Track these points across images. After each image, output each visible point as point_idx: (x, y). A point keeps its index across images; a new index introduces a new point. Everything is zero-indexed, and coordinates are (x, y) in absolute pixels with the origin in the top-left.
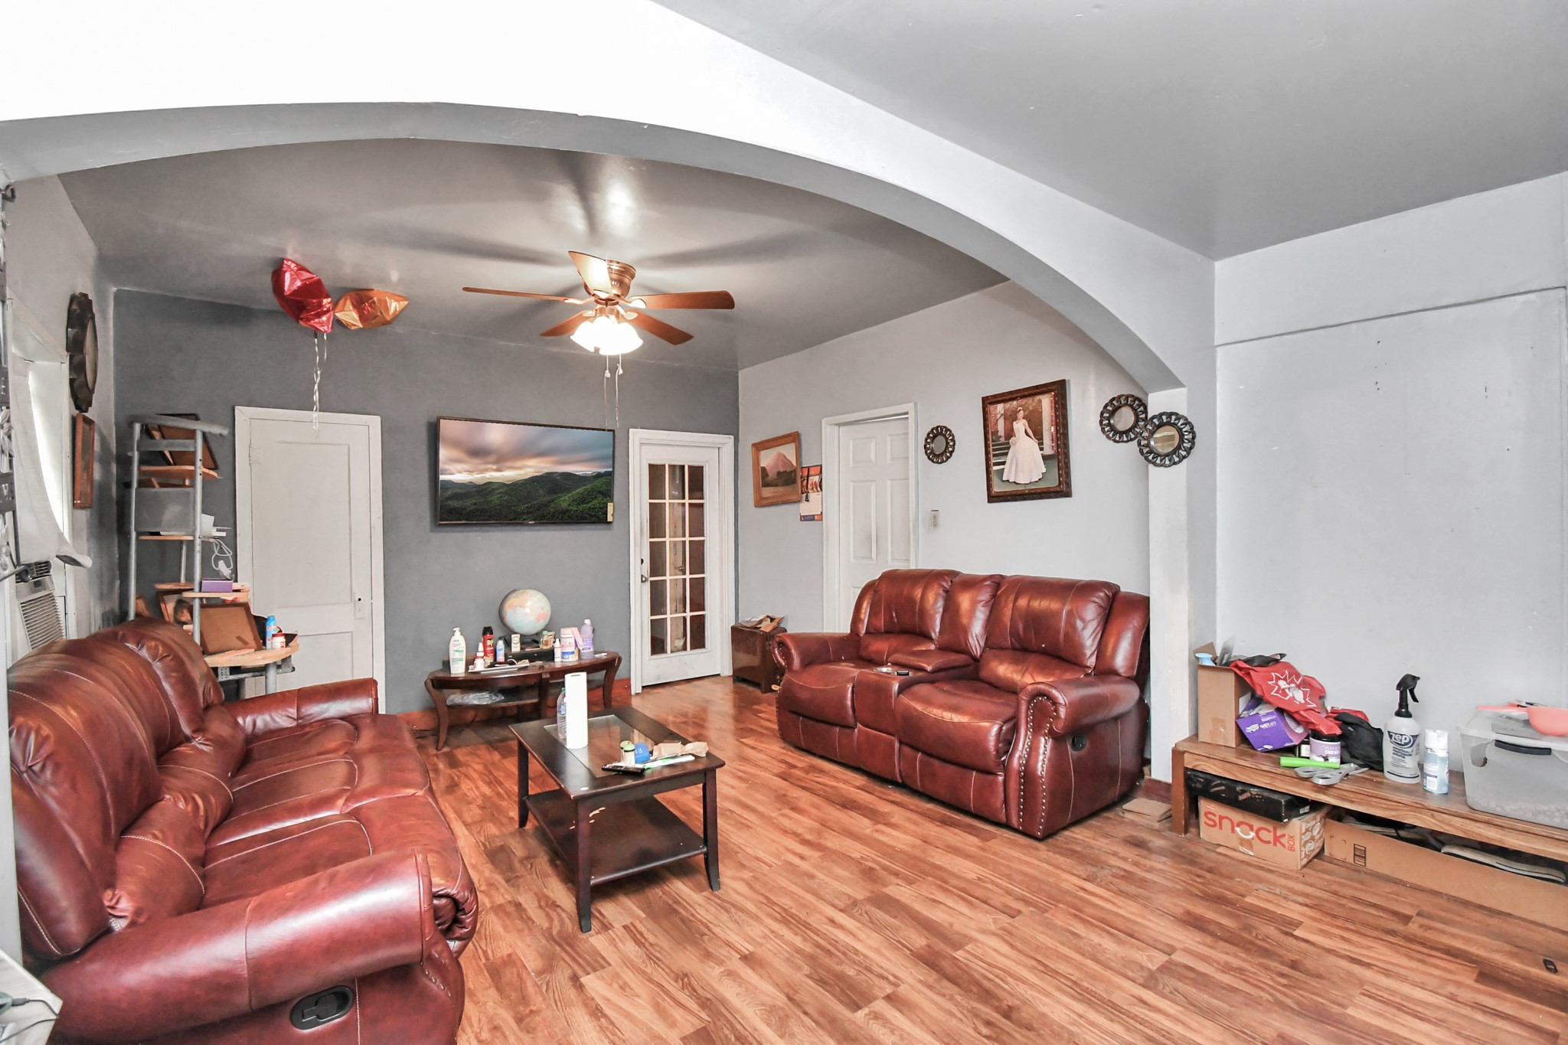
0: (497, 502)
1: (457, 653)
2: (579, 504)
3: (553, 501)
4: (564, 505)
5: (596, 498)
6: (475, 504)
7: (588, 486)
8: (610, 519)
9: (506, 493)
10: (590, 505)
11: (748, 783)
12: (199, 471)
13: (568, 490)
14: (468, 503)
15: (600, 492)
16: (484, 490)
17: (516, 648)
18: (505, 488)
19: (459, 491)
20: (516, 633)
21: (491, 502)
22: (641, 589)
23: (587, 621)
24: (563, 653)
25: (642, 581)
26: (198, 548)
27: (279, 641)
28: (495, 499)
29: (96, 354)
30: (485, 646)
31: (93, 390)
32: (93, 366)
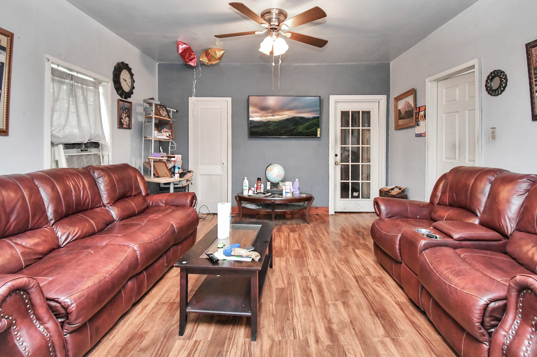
0: (272, 129)
1: (245, 187)
2: (306, 130)
3: (296, 128)
4: (300, 130)
5: (314, 127)
6: (263, 130)
7: (310, 122)
8: (318, 136)
9: (276, 125)
10: (311, 130)
11: (335, 276)
12: (153, 117)
13: (302, 124)
14: (260, 129)
15: (315, 125)
16: (267, 124)
17: (269, 188)
18: (276, 123)
19: (257, 124)
20: (269, 181)
21: (270, 129)
22: (335, 168)
23: (297, 180)
24: (286, 192)
25: (336, 164)
26: (153, 142)
27: (177, 175)
28: (271, 128)
29: (133, 81)
30: (257, 185)
31: (131, 93)
32: (130, 85)
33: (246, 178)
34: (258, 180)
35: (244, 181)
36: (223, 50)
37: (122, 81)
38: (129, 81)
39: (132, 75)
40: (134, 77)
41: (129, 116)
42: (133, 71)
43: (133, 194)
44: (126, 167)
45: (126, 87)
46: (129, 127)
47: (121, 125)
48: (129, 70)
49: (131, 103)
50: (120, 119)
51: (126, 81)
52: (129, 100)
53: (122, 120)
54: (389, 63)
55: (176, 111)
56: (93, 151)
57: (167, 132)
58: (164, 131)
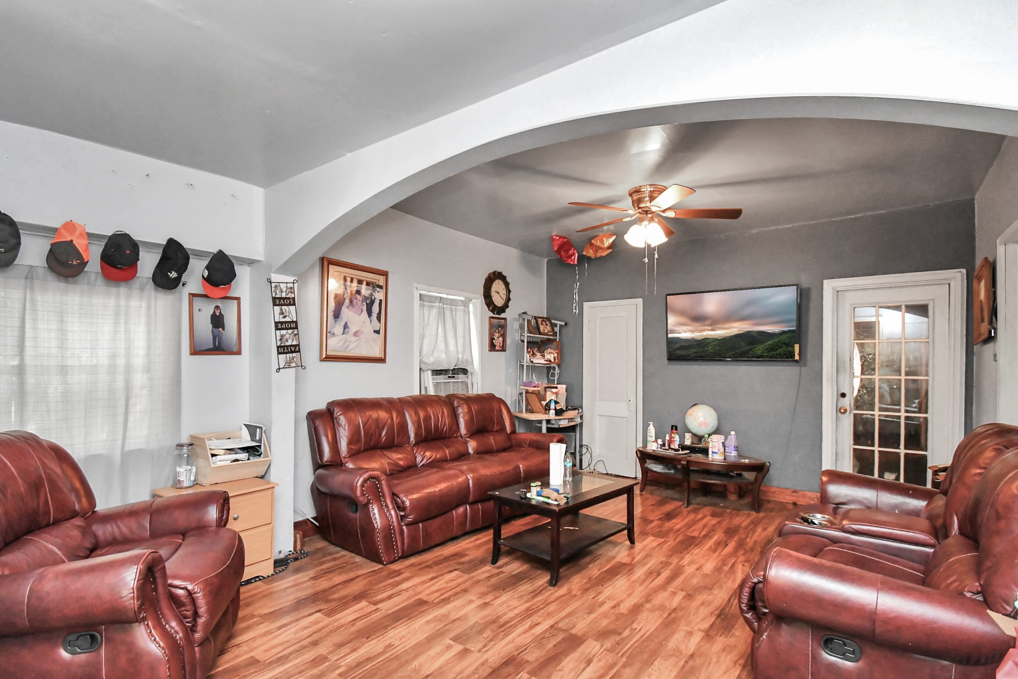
0: (712, 351)
1: (649, 437)
2: (769, 351)
3: (751, 349)
4: (759, 352)
5: (781, 347)
6: (696, 353)
7: (776, 340)
8: (796, 358)
9: (718, 345)
10: (777, 352)
13: (762, 342)
14: (691, 352)
15: (784, 343)
16: (702, 343)
17: (687, 441)
18: (717, 342)
19: (685, 344)
20: (688, 432)
21: (707, 351)
22: (838, 420)
23: (733, 433)
24: (712, 452)
26: (525, 368)
27: (552, 412)
28: (710, 349)
29: (509, 291)
30: (671, 437)
31: (506, 306)
32: (504, 297)
33: (651, 423)
34: (672, 429)
35: (649, 428)
36: (614, 235)
37: (493, 294)
38: (503, 292)
39: (507, 284)
40: (511, 287)
41: (504, 336)
42: (508, 280)
43: (495, 429)
44: (490, 398)
45: (499, 301)
46: (503, 349)
47: (492, 347)
48: (503, 278)
49: (505, 319)
50: (492, 340)
51: (498, 293)
52: (503, 315)
53: (494, 341)
55: (564, 324)
56: (461, 377)
57: (552, 353)
58: (549, 352)
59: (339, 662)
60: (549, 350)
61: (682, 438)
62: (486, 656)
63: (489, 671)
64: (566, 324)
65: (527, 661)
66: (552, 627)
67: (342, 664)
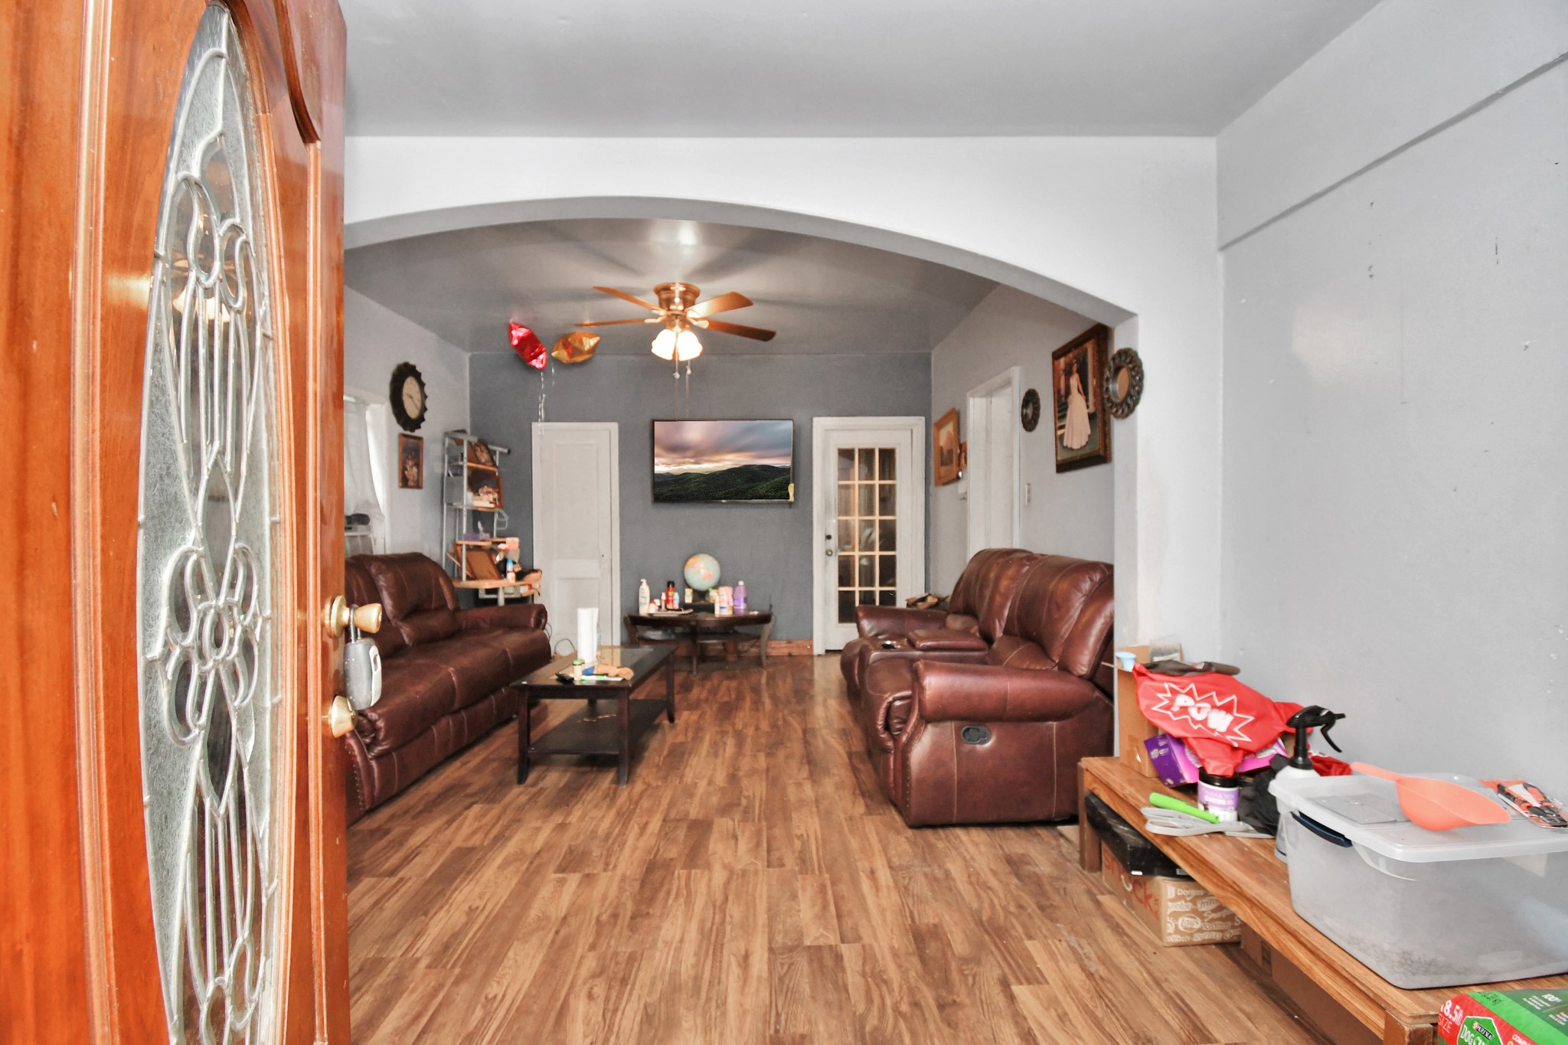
1: (645, 599)
4: (762, 490)
6: (674, 491)
8: (792, 498)
9: (704, 482)
12: (465, 465)
13: (766, 479)
14: (671, 489)
17: (689, 600)
18: (702, 477)
19: (666, 480)
20: (689, 587)
21: (690, 488)
22: (826, 563)
23: (741, 583)
24: (721, 607)
25: (827, 554)
26: (465, 513)
27: (511, 576)
28: (692, 487)
29: (424, 397)
30: (667, 595)
31: (421, 419)
32: (419, 404)
33: (643, 580)
34: (668, 586)
35: (640, 586)
36: (597, 336)
37: (405, 399)
38: (417, 396)
39: (422, 385)
40: (427, 389)
41: (418, 465)
42: (424, 378)
43: (433, 606)
44: (417, 558)
45: (412, 412)
46: (418, 485)
47: (405, 482)
48: (417, 376)
49: (420, 439)
50: (403, 469)
51: (412, 397)
52: (417, 433)
53: (406, 472)
54: (930, 354)
55: (506, 451)
56: (360, 530)
57: (490, 493)
58: (485, 490)
59: (410, 955)
60: (486, 489)
61: (682, 596)
62: (619, 872)
63: (637, 884)
64: (509, 452)
65: (671, 859)
66: (664, 820)
67: (418, 954)
